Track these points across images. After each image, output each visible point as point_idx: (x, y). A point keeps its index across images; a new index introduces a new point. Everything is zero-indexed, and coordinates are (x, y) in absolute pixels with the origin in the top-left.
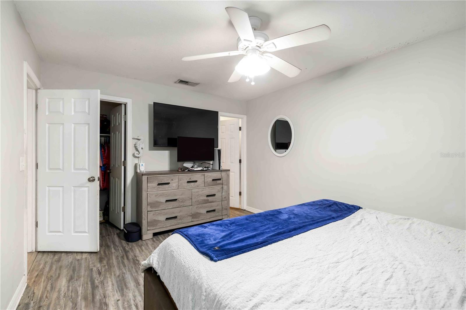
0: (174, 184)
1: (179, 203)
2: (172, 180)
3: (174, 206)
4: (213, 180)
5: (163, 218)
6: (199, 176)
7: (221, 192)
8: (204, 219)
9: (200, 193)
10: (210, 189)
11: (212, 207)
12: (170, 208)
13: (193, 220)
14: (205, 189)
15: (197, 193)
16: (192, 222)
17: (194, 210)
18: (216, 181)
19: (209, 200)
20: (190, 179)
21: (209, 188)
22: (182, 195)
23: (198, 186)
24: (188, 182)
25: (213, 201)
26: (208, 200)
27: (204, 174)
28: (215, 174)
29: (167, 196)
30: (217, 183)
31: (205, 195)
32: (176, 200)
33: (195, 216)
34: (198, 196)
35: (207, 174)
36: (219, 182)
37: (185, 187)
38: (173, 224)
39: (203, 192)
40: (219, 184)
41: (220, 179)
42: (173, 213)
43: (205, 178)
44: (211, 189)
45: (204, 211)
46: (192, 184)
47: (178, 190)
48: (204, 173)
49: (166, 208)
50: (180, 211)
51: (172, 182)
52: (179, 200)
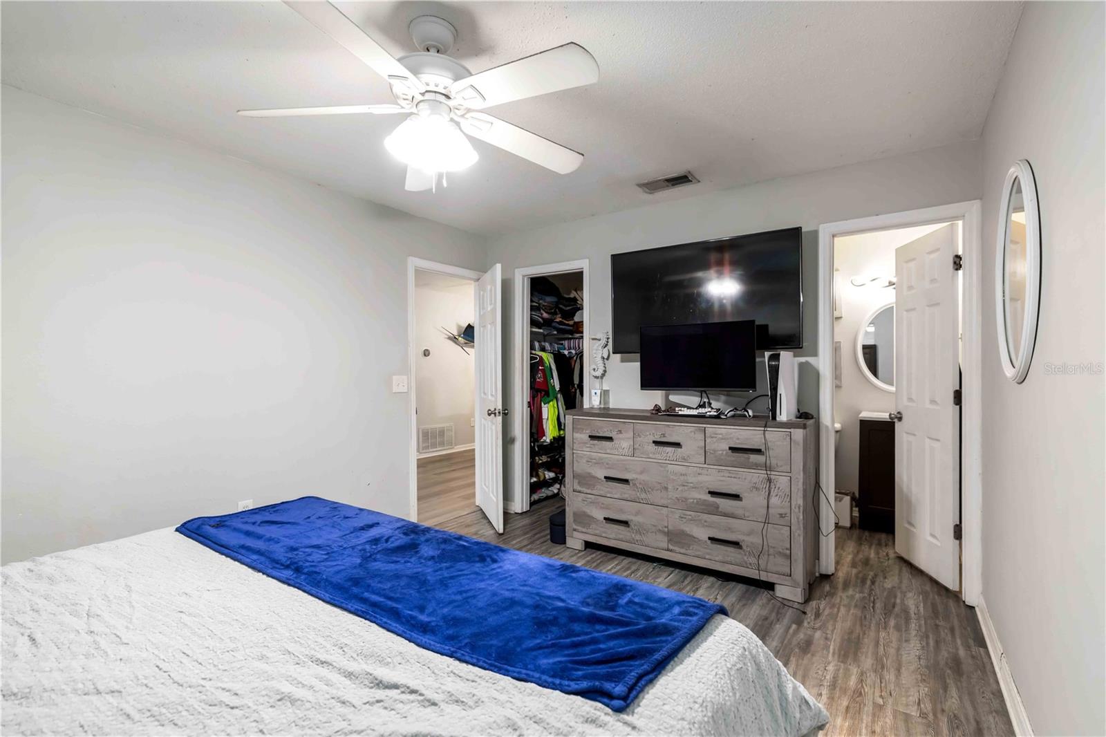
0: (623, 443)
1: (634, 490)
2: (620, 432)
3: (626, 496)
4: (732, 449)
5: (599, 515)
6: (690, 430)
7: (764, 493)
8: (705, 558)
9: (691, 479)
10: (722, 474)
11: (730, 529)
12: (616, 496)
13: (671, 547)
14: (704, 472)
15: (682, 478)
16: (668, 550)
17: (674, 520)
18: (746, 456)
19: (721, 506)
20: (664, 435)
21: (719, 471)
22: (642, 473)
23: (684, 459)
24: (656, 443)
25: (733, 514)
26: (718, 507)
27: (705, 428)
28: (742, 433)
29: (609, 468)
30: (751, 460)
31: (708, 488)
32: (626, 481)
33: (677, 537)
34: (684, 486)
35: (711, 429)
36: (754, 458)
37: (651, 455)
38: (621, 537)
39: (701, 478)
40: (756, 466)
41: (758, 451)
42: (621, 511)
43: (708, 441)
44: (728, 475)
45: (702, 534)
46: (669, 449)
47: (633, 458)
48: (705, 426)
49: (608, 495)
50: (638, 513)
51: (620, 436)
52: (634, 485)
